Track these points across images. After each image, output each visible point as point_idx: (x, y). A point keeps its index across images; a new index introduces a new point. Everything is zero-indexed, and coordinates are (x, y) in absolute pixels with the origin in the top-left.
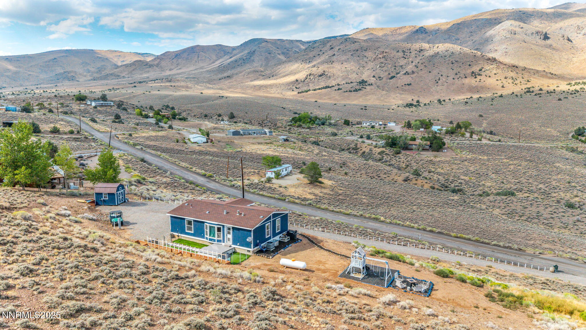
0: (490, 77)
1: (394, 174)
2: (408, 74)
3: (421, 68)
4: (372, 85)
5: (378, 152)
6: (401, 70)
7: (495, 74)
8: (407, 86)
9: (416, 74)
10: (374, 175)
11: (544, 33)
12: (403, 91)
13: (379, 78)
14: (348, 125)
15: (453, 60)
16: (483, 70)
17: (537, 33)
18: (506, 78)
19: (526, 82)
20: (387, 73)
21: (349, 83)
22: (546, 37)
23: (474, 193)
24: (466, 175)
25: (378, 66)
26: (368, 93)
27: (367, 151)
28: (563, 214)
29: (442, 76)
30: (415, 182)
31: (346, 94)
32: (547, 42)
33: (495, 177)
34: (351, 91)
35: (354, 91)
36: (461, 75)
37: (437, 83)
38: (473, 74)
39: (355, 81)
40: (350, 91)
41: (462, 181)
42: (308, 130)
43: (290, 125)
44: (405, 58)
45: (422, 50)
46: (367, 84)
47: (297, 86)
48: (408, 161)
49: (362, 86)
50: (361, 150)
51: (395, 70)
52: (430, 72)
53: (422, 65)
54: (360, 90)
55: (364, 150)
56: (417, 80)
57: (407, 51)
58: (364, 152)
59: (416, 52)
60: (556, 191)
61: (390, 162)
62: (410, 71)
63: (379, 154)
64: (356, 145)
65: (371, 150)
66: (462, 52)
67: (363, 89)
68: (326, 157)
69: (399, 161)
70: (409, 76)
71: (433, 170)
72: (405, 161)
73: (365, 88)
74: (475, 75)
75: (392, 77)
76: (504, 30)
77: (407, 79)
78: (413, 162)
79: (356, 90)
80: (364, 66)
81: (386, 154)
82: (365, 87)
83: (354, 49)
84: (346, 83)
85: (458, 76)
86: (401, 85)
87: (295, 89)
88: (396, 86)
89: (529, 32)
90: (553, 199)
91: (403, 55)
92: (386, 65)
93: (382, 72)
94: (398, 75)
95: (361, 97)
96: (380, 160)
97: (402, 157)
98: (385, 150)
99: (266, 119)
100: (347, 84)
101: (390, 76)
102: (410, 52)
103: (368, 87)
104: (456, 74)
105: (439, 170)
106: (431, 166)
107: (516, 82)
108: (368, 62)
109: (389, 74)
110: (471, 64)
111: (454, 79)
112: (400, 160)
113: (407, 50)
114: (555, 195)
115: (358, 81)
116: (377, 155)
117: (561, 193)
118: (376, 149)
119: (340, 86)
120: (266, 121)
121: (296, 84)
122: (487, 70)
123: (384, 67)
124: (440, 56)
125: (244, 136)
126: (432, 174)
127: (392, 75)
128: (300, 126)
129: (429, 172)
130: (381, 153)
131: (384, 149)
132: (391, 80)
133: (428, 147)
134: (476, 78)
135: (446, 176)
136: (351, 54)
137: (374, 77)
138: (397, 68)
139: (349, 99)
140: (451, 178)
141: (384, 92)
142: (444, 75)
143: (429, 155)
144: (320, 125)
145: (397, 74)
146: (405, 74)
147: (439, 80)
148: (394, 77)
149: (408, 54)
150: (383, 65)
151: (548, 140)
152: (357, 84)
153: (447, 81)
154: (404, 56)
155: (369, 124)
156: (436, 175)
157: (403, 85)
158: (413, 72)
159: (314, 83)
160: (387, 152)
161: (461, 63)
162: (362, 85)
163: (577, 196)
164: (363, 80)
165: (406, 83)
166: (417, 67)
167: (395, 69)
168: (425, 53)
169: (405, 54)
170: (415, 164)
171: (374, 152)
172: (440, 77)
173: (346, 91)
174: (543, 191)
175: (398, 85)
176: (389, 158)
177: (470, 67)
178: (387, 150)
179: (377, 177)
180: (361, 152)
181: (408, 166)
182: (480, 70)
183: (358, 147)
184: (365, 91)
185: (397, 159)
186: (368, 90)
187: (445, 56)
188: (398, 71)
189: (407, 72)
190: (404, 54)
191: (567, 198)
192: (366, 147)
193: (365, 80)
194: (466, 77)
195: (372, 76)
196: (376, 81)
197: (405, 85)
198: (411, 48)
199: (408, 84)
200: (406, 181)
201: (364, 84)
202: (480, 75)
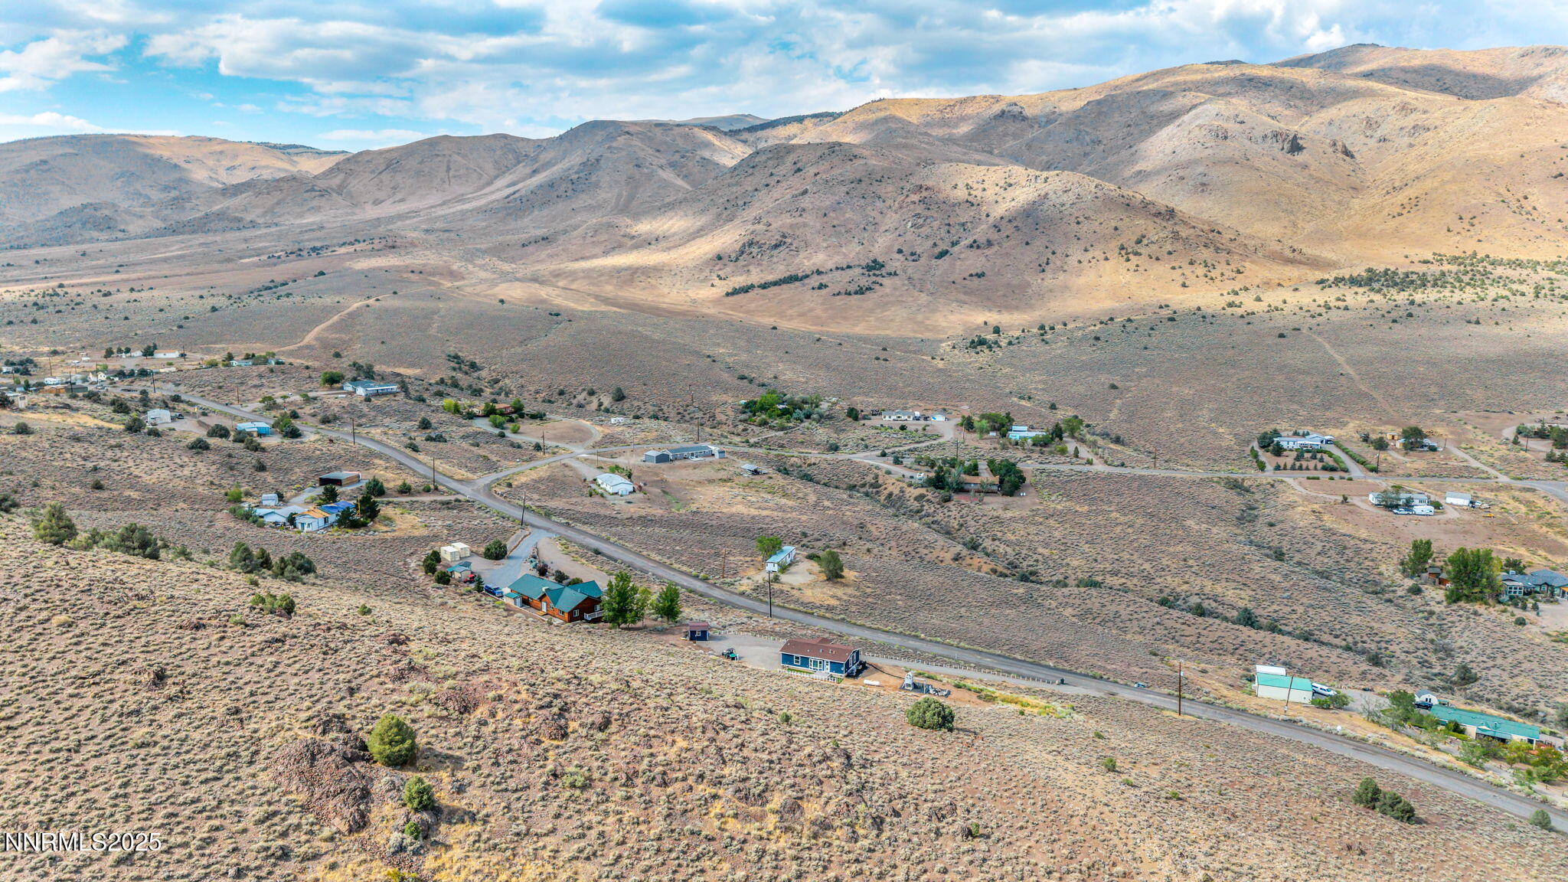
0: (1158, 259)
1: (939, 548)
2: (978, 247)
3: (1008, 233)
4: (895, 274)
5: (913, 496)
6: (963, 235)
7: (1170, 253)
8: (975, 278)
9: (996, 248)
10: (910, 549)
11: (1291, 137)
12: (965, 293)
13: (913, 254)
14: (856, 419)
15: (1080, 214)
16: (1145, 241)
17: (1276, 135)
18: (1191, 263)
19: (1234, 275)
20: (930, 243)
21: (842, 269)
22: (1295, 147)
23: (1052, 577)
24: (1046, 545)
25: (910, 224)
26: (887, 299)
27: (896, 492)
29: (1054, 253)
30: (970, 562)
31: (839, 301)
32: (1296, 158)
34: (850, 294)
35: (856, 293)
36: (1097, 254)
37: (1043, 271)
38: (1123, 252)
39: (857, 263)
40: (846, 293)
41: (1040, 558)
42: (781, 433)
43: (745, 421)
44: (973, 205)
45: (1010, 185)
46: (884, 271)
47: (720, 273)
48: (962, 517)
49: (874, 278)
50: (885, 489)
51: (947, 235)
52: (1027, 244)
53: (1009, 225)
54: (869, 289)
55: (890, 489)
56: (998, 262)
57: (975, 186)
58: (891, 495)
59: (997, 188)
61: (933, 517)
62: (982, 240)
63: (916, 499)
64: (877, 477)
65: (903, 492)
66: (1099, 194)
67: (877, 287)
68: (831, 512)
69: (949, 516)
70: (979, 251)
71: (999, 535)
72: (958, 516)
73: (881, 285)
74: (1127, 254)
75: (942, 254)
76: (1200, 127)
77: (974, 261)
78: (970, 518)
79: (861, 291)
80: (876, 221)
81: (928, 500)
82: (879, 280)
83: (852, 177)
84: (837, 268)
85: (1090, 255)
86: (962, 276)
87: (717, 282)
88: (951, 280)
89: (1258, 133)
90: (1157, 587)
92: (928, 221)
93: (919, 241)
94: (956, 249)
95: (872, 311)
96: (918, 512)
97: (953, 508)
98: (926, 493)
99: (690, 402)
100: (839, 271)
101: (937, 250)
102: (984, 190)
103: (886, 281)
104: (1086, 250)
105: (1010, 536)
106: (997, 527)
107: (1213, 274)
108: (885, 211)
109: (935, 244)
110: (1118, 224)
111: (1080, 262)
112: (950, 513)
113: (978, 182)
115: (864, 264)
116: (912, 501)
117: (1169, 578)
118: (911, 489)
119: (823, 276)
120: (692, 409)
121: (717, 268)
122: (1152, 242)
123: (922, 226)
124: (1051, 203)
125: (677, 463)
126: (997, 543)
127: (942, 247)
128: (764, 423)
129: (994, 540)
130: (919, 498)
131: (923, 491)
132: (940, 262)
133: (995, 488)
134: (1128, 260)
135: (1017, 548)
136: (845, 189)
137: (900, 251)
138: (953, 231)
139: (845, 319)
140: (1024, 552)
141: (924, 298)
142: (1059, 251)
143: (995, 504)
144: (802, 421)
145: (954, 244)
146: (971, 246)
147: (1048, 264)
148: (947, 252)
150: (921, 221)
152: (861, 271)
153: (1066, 268)
154: (969, 199)
155: (895, 417)
156: (1002, 546)
157: (966, 275)
158: (990, 243)
159: (761, 265)
160: (930, 496)
161: (1097, 223)
162: (874, 275)
163: (1186, 582)
164: (875, 261)
165: (974, 272)
166: (999, 231)
167: (948, 232)
168: (1017, 193)
169: (972, 192)
170: (973, 523)
171: (908, 496)
172: (1050, 255)
173: (839, 294)
174: (1145, 574)
175: (955, 277)
176: (933, 509)
177: (1118, 232)
178: (931, 494)
179: (913, 554)
180: (886, 492)
181: (962, 525)
182: (1139, 242)
183: (880, 482)
184: (880, 294)
185: (946, 510)
186: (888, 291)
187: (1063, 205)
188: (955, 238)
189: (975, 241)
190: (970, 195)
191: (1174, 585)
192: (894, 484)
193: (881, 260)
194: (1107, 259)
195: (896, 249)
196: (906, 263)
197: (971, 275)
198: (985, 178)
199: (977, 274)
200: (957, 560)
201: (877, 272)
202: (1137, 254)
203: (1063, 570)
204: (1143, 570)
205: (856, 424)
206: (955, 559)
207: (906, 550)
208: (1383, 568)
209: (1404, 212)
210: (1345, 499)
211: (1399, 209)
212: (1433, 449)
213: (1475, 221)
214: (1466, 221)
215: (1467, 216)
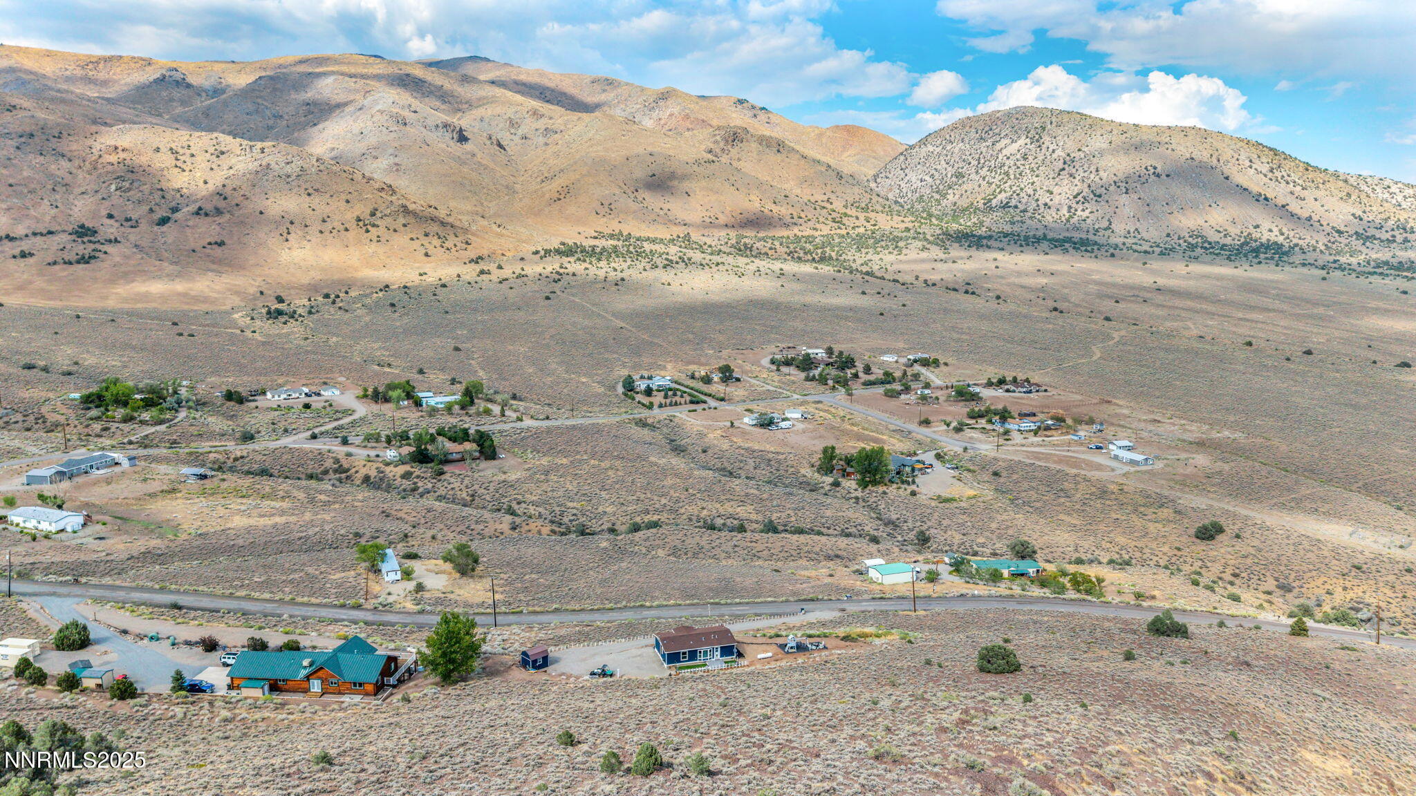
0: (395, 231)
2: (206, 215)
3: (236, 201)
4: (117, 241)
5: (398, 475)
7: (405, 225)
8: (215, 247)
9: (227, 216)
11: (458, 129)
12: (213, 262)
13: (128, 220)
15: (308, 185)
16: (379, 214)
17: (446, 126)
18: (426, 235)
20: (145, 208)
21: (42, 235)
22: (462, 138)
23: (603, 527)
24: (571, 499)
25: (113, 187)
26: (123, 269)
27: (373, 473)
28: (718, 541)
29: (292, 223)
31: (61, 272)
32: (465, 146)
33: (607, 497)
34: (70, 263)
35: (78, 262)
36: (336, 224)
37: (287, 240)
38: (361, 224)
39: (60, 228)
40: (65, 263)
41: (575, 511)
42: (165, 427)
44: (184, 171)
45: (223, 153)
46: (98, 237)
48: (467, 487)
49: (93, 246)
50: (357, 472)
51: (163, 201)
52: (261, 212)
53: (235, 194)
54: (93, 257)
55: (363, 472)
56: (235, 230)
57: (181, 151)
58: (367, 477)
59: (208, 155)
60: (681, 505)
61: (435, 492)
62: (208, 207)
63: (403, 477)
64: (335, 461)
65: (382, 472)
66: (322, 167)
67: (101, 255)
69: (453, 489)
70: (209, 219)
72: (463, 487)
73: (106, 253)
74: (365, 225)
75: (164, 221)
76: (382, 112)
77: (209, 229)
78: (476, 487)
79: (83, 260)
80: (65, 181)
81: (418, 477)
82: (99, 247)
83: (20, 130)
84: (35, 234)
85: (329, 226)
86: (200, 245)
88: (189, 248)
89: (431, 122)
90: (685, 517)
91: (174, 162)
92: (136, 184)
93: (130, 205)
94: (178, 215)
98: (413, 470)
100: (39, 237)
101: (157, 216)
102: (193, 155)
103: (110, 249)
104: (324, 221)
107: (447, 245)
108: (74, 171)
109: (151, 210)
110: (349, 197)
111: (321, 232)
112: (452, 486)
113: (183, 147)
114: (683, 511)
115: (70, 229)
116: (399, 479)
118: (391, 468)
119: (18, 242)
120: (3, 411)
122: (385, 215)
123: (129, 190)
124: (276, 174)
126: (523, 505)
127: (161, 213)
130: (406, 476)
131: (407, 468)
132: (165, 228)
133: (477, 454)
134: (367, 231)
136: (14, 143)
137: (110, 216)
140: (556, 509)
141: (168, 267)
142: (297, 221)
143: (487, 469)
144: (178, 411)
145: (174, 211)
146: (197, 214)
147: (289, 233)
148: (169, 219)
149: (189, 160)
150: (127, 184)
152: (70, 237)
153: (308, 238)
154: (179, 164)
156: (530, 507)
157: (205, 243)
158: (219, 212)
161: (328, 196)
162: (90, 242)
163: (703, 508)
164: (82, 226)
165: (213, 241)
166: (225, 198)
167: (163, 197)
168: (234, 161)
169: (179, 157)
170: (484, 491)
171: (391, 475)
172: (288, 225)
173: (55, 263)
174: (668, 508)
175: (192, 245)
176: (430, 486)
177: (349, 205)
178: (417, 470)
180: (360, 476)
181: (473, 496)
182: (373, 214)
183: (345, 466)
184: (110, 263)
185: (445, 483)
186: (118, 259)
187: (289, 176)
188: (175, 205)
189: (200, 209)
190: (177, 159)
191: (696, 513)
192: (364, 466)
193: (91, 226)
194: (347, 230)
195: (104, 213)
196: (123, 229)
197: (210, 244)
198: (191, 144)
199: (216, 243)
200: (515, 529)
201: (92, 239)
202: (374, 225)
203: (605, 519)
204: (665, 505)
205: (246, 407)
206: (514, 529)
207: (459, 529)
208: (803, 471)
209: (562, 197)
210: (732, 423)
211: (557, 195)
212: (738, 380)
213: (612, 207)
214: (606, 206)
215: (606, 203)
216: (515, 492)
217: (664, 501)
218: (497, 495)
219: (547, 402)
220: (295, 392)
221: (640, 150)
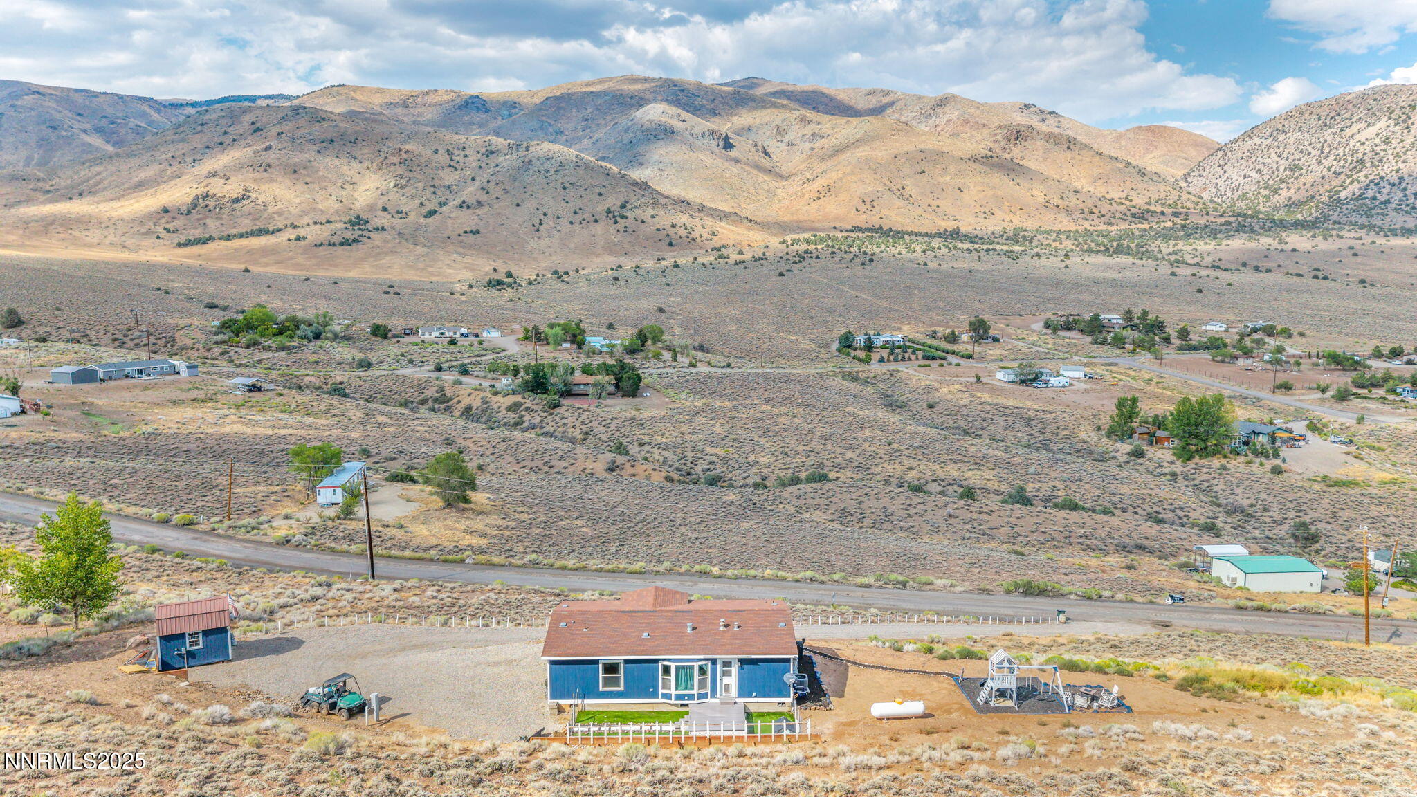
0: (642, 221)
1: (581, 458)
2: (468, 207)
3: (496, 195)
4: (383, 229)
5: (505, 406)
6: (450, 197)
7: (652, 216)
8: (471, 235)
9: (486, 209)
10: (538, 463)
11: (723, 136)
12: (464, 247)
13: (399, 212)
14: (385, 337)
15: (565, 180)
16: (629, 206)
17: (712, 133)
18: (673, 225)
19: (710, 237)
20: (416, 202)
21: (321, 224)
22: (728, 144)
23: (747, 480)
24: (714, 444)
25: (392, 184)
26: (378, 250)
27: (476, 403)
28: (922, 507)
29: (545, 214)
30: (632, 471)
31: (322, 251)
32: (730, 153)
33: (767, 445)
34: (334, 245)
35: (342, 244)
36: (586, 216)
37: (538, 230)
38: (610, 215)
39: (338, 219)
40: (330, 245)
41: (714, 458)
42: (283, 354)
43: (223, 342)
44: (456, 170)
45: (492, 153)
46: (369, 226)
47: (168, 226)
48: (583, 423)
49: (360, 232)
50: (459, 402)
51: (434, 196)
52: (518, 205)
53: (497, 188)
54: (355, 241)
55: (466, 401)
56: (491, 221)
57: (456, 152)
58: (469, 408)
59: (479, 155)
60: (876, 462)
61: (542, 428)
62: (471, 201)
63: (509, 409)
64: (442, 389)
65: (487, 403)
66: (580, 163)
67: (364, 240)
69: (564, 424)
70: (470, 211)
71: (646, 439)
72: (578, 423)
73: (369, 238)
74: (614, 217)
75: (431, 213)
76: (651, 121)
77: (468, 220)
78: (595, 424)
79: (346, 243)
80: (354, 180)
81: (527, 409)
82: (365, 233)
83: (323, 137)
84: (315, 223)
85: (579, 218)
86: (457, 233)
87: (163, 234)
88: (445, 235)
89: (697, 131)
90: (879, 478)
91: (449, 162)
92: (412, 182)
93: (404, 200)
94: (445, 209)
95: (363, 260)
96: (517, 424)
97: (567, 414)
98: (523, 401)
99: (133, 325)
100: (318, 226)
101: (425, 210)
102: (466, 156)
103: (374, 235)
104: (575, 213)
105: (658, 439)
106: (637, 431)
107: (693, 234)
108: (363, 171)
109: (422, 204)
110: (602, 190)
111: (571, 223)
112: (565, 421)
113: (458, 149)
114: (878, 469)
115: (346, 219)
116: (504, 412)
117: (885, 465)
118: (499, 398)
119: (299, 230)
120: (137, 334)
121: (163, 221)
122: (635, 207)
123: (406, 186)
124: (536, 169)
125: (112, 383)
126: (647, 448)
127: (430, 206)
128: (253, 344)
129: (641, 445)
130: (513, 408)
131: (518, 398)
132: (429, 220)
133: (612, 388)
134: (616, 222)
135: (678, 451)
136: (316, 148)
137: (384, 209)
138: (439, 192)
139: (335, 266)
140: (690, 455)
141: (420, 250)
142: (550, 213)
143: (619, 407)
144: (310, 341)
145: (441, 205)
146: (461, 207)
147: (541, 224)
148: (435, 212)
149: (461, 159)
150: (404, 182)
151: (804, 359)
152: (344, 226)
153: (559, 228)
154: (452, 164)
155: (437, 334)
156: (656, 450)
157: (461, 232)
158: (480, 204)
159: (221, 219)
160: (528, 404)
161: (582, 189)
162: (360, 229)
163: (911, 469)
164: (358, 217)
165: (468, 229)
166: (488, 193)
167: (434, 193)
168: (500, 159)
169: (454, 158)
170: (601, 429)
171: (495, 407)
172: (542, 217)
173: (321, 245)
174: (856, 464)
175: (449, 233)
176: (538, 419)
177: (602, 198)
178: (529, 400)
179: (546, 469)
180: (461, 407)
181: (587, 433)
182: (623, 207)
183: (448, 395)
184: (370, 245)
185: (557, 419)
186: (377, 243)
187: (548, 171)
188: (443, 199)
189: (464, 202)
190: (452, 160)
191: (898, 473)
192: (469, 395)
193: (365, 217)
194: (596, 221)
195: (380, 206)
196: (393, 220)
197: (466, 232)
198: (466, 146)
199: (471, 232)
200: (613, 470)
201: (363, 227)
202: (623, 217)
203: (754, 470)
204: (851, 460)
205: (385, 342)
206: (611, 470)
207: (533, 464)
209: (821, 196)
210: (978, 379)
211: (817, 195)
212: (996, 340)
213: (874, 204)
214: (868, 203)
215: (868, 200)
216: (643, 432)
217: (849, 455)
218: (618, 434)
219: (739, 354)
220: (449, 331)
221: (911, 148)
